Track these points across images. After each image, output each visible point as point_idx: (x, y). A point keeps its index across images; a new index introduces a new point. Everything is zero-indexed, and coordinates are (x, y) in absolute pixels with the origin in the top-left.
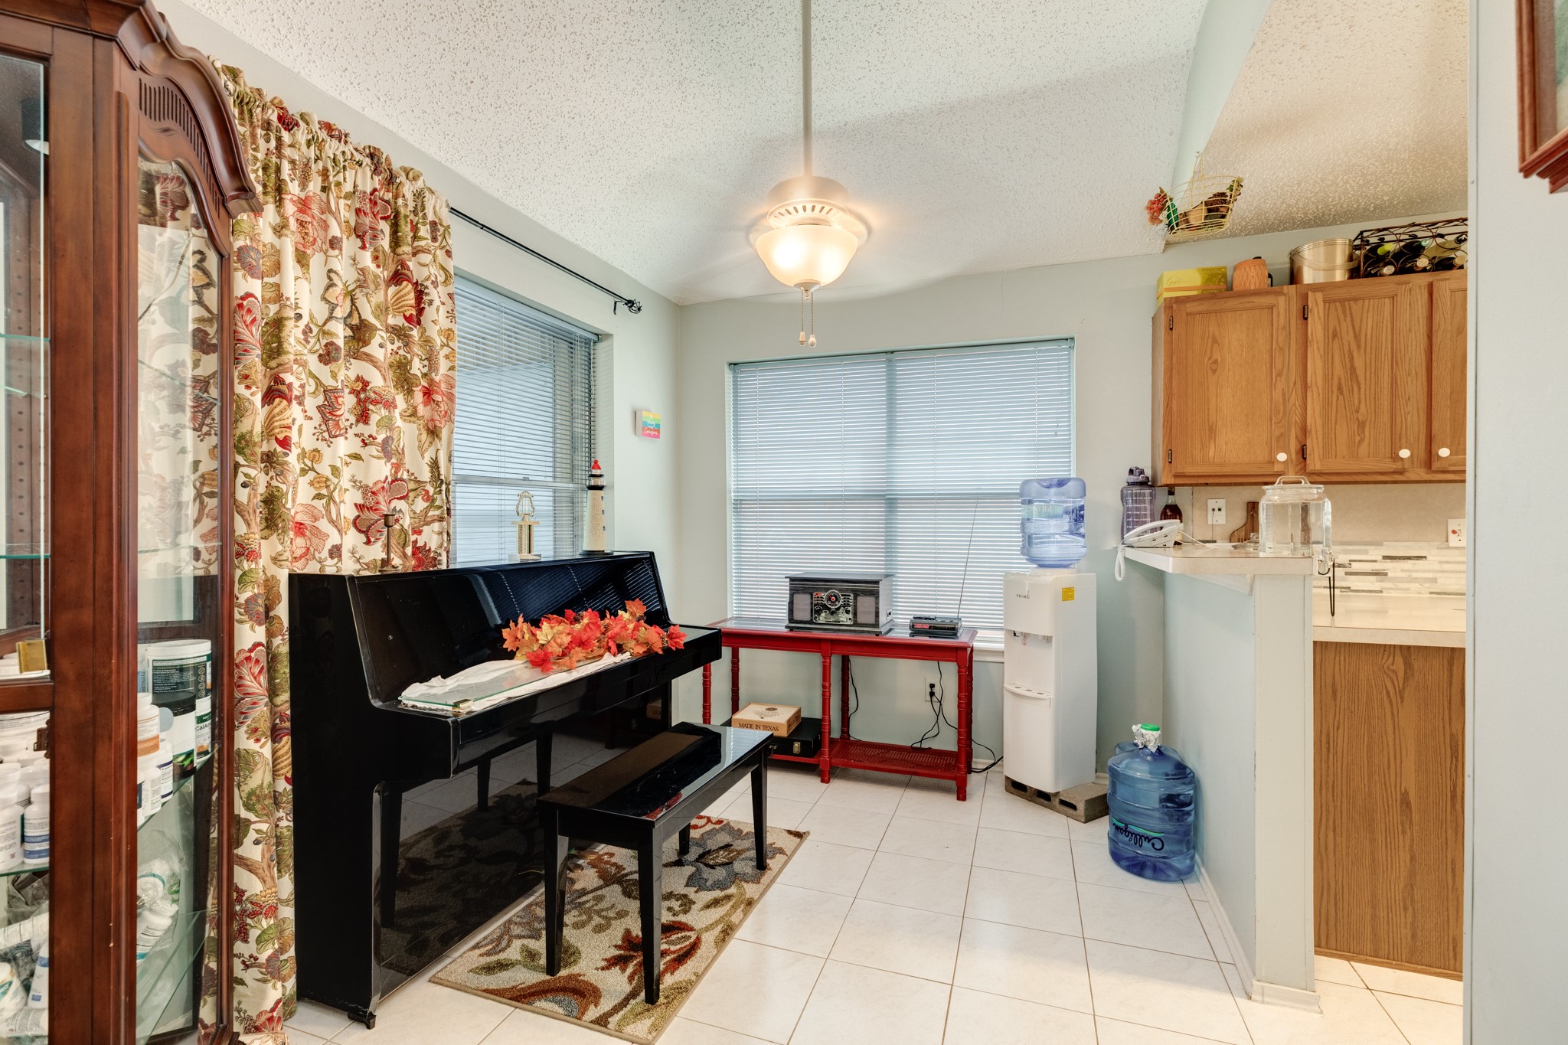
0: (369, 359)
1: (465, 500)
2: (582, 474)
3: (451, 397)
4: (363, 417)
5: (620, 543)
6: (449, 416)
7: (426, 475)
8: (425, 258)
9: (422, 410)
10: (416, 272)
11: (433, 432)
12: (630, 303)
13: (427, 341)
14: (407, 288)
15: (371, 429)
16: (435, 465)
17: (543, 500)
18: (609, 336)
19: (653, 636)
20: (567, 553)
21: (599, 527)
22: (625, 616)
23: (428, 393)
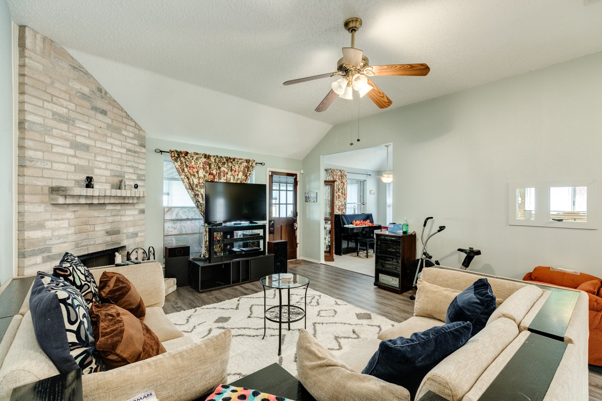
0: (340, 192)
1: (348, 206)
2: (362, 201)
3: (347, 195)
4: (339, 198)
5: (368, 212)
6: (346, 197)
7: (344, 204)
8: (344, 180)
9: (344, 197)
10: (343, 181)
11: (345, 199)
12: (370, 175)
13: (344, 189)
14: (343, 183)
15: (340, 199)
16: (345, 203)
17: (356, 205)
18: (366, 180)
19: (370, 224)
20: (359, 213)
21: (364, 210)
22: (367, 222)
23: (344, 195)
